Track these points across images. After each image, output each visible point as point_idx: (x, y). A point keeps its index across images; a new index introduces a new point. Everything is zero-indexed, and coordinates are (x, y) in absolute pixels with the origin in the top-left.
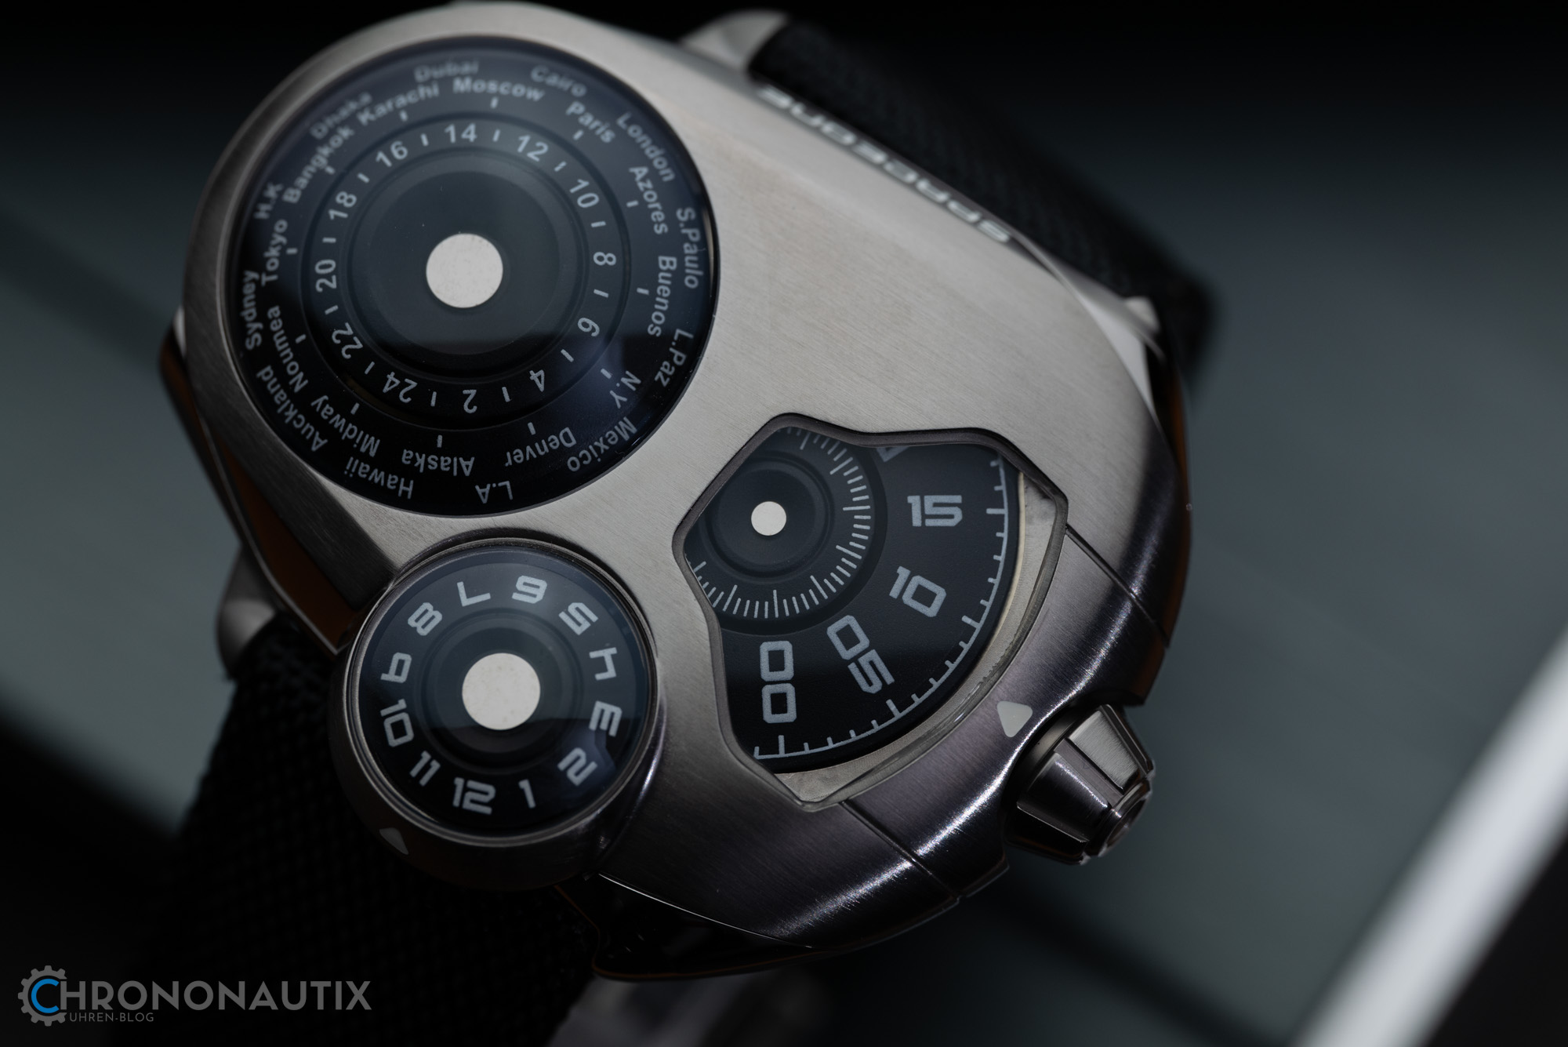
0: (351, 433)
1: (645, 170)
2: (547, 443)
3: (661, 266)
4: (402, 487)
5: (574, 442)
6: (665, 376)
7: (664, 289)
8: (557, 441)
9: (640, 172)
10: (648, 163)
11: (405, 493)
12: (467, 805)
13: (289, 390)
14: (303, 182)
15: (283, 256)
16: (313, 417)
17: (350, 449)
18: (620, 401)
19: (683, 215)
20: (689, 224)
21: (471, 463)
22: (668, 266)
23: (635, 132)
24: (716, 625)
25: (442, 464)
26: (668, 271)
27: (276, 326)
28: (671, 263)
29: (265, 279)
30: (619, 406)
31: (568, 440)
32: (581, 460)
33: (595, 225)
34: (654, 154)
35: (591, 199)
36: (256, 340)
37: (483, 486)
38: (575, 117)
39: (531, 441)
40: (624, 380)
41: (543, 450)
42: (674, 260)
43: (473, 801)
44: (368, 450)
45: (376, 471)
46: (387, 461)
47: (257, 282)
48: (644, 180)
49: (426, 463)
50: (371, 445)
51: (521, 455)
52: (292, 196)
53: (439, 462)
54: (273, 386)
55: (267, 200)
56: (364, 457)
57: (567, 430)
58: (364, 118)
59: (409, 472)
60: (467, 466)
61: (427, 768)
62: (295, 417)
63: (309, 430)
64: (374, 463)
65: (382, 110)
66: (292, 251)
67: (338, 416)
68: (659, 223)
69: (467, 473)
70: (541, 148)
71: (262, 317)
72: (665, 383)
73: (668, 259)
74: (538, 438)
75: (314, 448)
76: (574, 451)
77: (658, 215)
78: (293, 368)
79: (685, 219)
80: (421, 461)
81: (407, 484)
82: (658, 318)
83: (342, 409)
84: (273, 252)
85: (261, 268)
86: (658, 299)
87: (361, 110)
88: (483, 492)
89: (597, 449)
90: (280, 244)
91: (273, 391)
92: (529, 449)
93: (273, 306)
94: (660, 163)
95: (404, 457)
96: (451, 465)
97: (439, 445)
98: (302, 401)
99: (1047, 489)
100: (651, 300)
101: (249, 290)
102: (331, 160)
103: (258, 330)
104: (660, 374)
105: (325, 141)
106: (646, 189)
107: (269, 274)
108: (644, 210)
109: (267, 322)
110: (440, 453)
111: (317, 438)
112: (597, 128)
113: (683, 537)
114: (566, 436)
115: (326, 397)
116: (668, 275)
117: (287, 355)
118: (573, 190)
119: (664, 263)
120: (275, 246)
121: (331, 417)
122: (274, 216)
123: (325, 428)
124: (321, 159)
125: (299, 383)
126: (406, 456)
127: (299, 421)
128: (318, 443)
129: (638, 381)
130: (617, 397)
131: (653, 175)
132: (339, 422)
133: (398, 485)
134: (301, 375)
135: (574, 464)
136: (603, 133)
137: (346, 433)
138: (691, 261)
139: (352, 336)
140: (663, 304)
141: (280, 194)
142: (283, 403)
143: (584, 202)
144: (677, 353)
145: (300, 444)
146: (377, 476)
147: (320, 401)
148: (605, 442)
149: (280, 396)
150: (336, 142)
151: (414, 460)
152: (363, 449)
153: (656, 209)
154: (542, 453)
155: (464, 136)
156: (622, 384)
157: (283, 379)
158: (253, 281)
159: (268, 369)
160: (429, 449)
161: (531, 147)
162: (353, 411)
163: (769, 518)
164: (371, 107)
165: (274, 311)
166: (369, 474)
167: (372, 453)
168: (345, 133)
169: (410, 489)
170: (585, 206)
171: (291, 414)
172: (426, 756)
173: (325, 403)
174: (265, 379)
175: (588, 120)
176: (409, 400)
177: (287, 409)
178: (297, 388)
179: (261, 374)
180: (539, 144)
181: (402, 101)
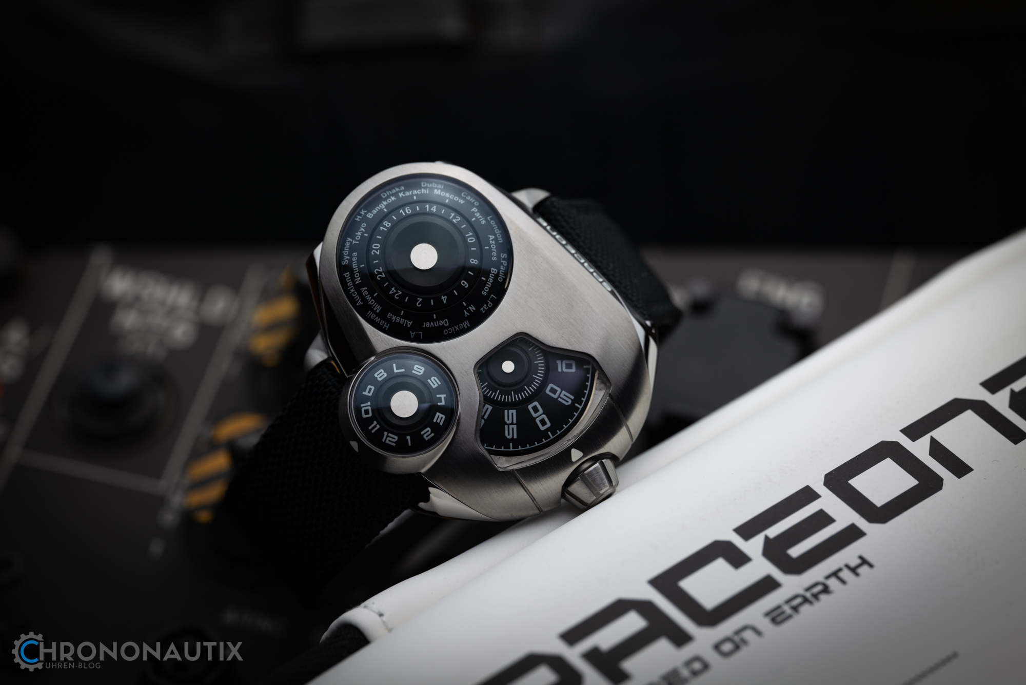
0: (372, 302)
1: (493, 237)
2: (439, 323)
3: (492, 272)
4: (385, 326)
5: (448, 324)
6: (484, 309)
7: (491, 280)
8: (442, 323)
9: (492, 237)
10: (495, 235)
11: (385, 328)
12: (387, 442)
13: (354, 282)
14: (375, 212)
15: (362, 236)
16: (360, 294)
17: (370, 308)
18: (467, 315)
19: (503, 255)
20: (504, 259)
21: (411, 323)
22: (494, 272)
23: (493, 223)
24: (482, 399)
25: (401, 321)
26: (494, 274)
27: (354, 259)
28: (495, 271)
29: (354, 242)
30: (466, 316)
31: (446, 323)
32: (449, 331)
33: (472, 249)
34: (498, 232)
35: (473, 240)
36: (346, 262)
37: (413, 332)
38: (474, 213)
39: (434, 321)
40: (470, 308)
41: (437, 324)
42: (496, 270)
43: (389, 441)
44: (376, 310)
45: (377, 318)
46: (382, 315)
47: (351, 243)
48: (492, 240)
49: (396, 319)
50: (378, 308)
51: (429, 325)
52: (370, 216)
53: (400, 320)
54: (348, 280)
55: (360, 215)
56: (375, 312)
57: (447, 320)
58: (401, 195)
59: (389, 321)
60: (410, 324)
61: (375, 426)
62: (354, 292)
63: (357, 298)
64: (377, 315)
65: (407, 194)
66: (366, 235)
67: (369, 296)
68: (494, 257)
69: (409, 326)
70: (458, 219)
71: (350, 255)
72: (483, 312)
73: (494, 270)
74: (436, 320)
75: (357, 304)
76: (447, 328)
77: (494, 254)
78: (357, 275)
79: (503, 257)
80: (394, 318)
81: (387, 325)
82: (487, 289)
83: (371, 294)
84: (359, 233)
85: (353, 238)
86: (488, 283)
87: (400, 192)
88: (412, 334)
89: (455, 329)
90: (362, 231)
91: (348, 281)
92: (432, 323)
93: (355, 252)
94: (499, 236)
95: (388, 315)
96: (404, 322)
97: (402, 314)
98: (357, 287)
99: (605, 380)
100: (485, 283)
101: (347, 244)
102: (386, 207)
103: (347, 259)
104: (482, 308)
105: (385, 199)
106: (493, 244)
107: (356, 241)
108: (490, 250)
109: (351, 257)
110: (401, 317)
111: (359, 301)
112: (480, 218)
113: (478, 366)
114: (446, 322)
115: (366, 288)
116: (493, 275)
117: (356, 270)
118: (467, 236)
119: (493, 271)
120: (360, 232)
121: (366, 295)
122: (362, 221)
123: (363, 299)
124: (383, 205)
125: (358, 280)
126: (389, 315)
127: (355, 294)
128: (360, 303)
129: (474, 309)
130: (466, 313)
131: (496, 239)
132: (369, 298)
133: (384, 324)
134: (360, 278)
135: (446, 332)
136: (482, 220)
137: (370, 302)
138: (502, 272)
139: (382, 272)
140: (489, 285)
141: (366, 214)
142: (350, 286)
143: (470, 240)
144: (490, 303)
145: (353, 302)
146: (377, 319)
147: (364, 289)
148: (458, 327)
149: (350, 284)
150: (389, 201)
151: (392, 317)
152: (375, 309)
153: (494, 251)
154: (436, 326)
155: (432, 209)
156: (469, 309)
157: (353, 278)
158: (350, 241)
159: (348, 273)
160: (398, 315)
161: (454, 218)
162: (375, 295)
163: (508, 367)
164: (404, 191)
165: (355, 254)
166: (375, 318)
167: (378, 311)
168: (393, 198)
169: (387, 327)
170: (470, 242)
171: (352, 291)
172: (375, 423)
173: (365, 290)
174: (346, 276)
175: (478, 215)
176: (398, 298)
177: (351, 289)
178: (357, 283)
179: (345, 274)
180: (457, 217)
181: (415, 192)
